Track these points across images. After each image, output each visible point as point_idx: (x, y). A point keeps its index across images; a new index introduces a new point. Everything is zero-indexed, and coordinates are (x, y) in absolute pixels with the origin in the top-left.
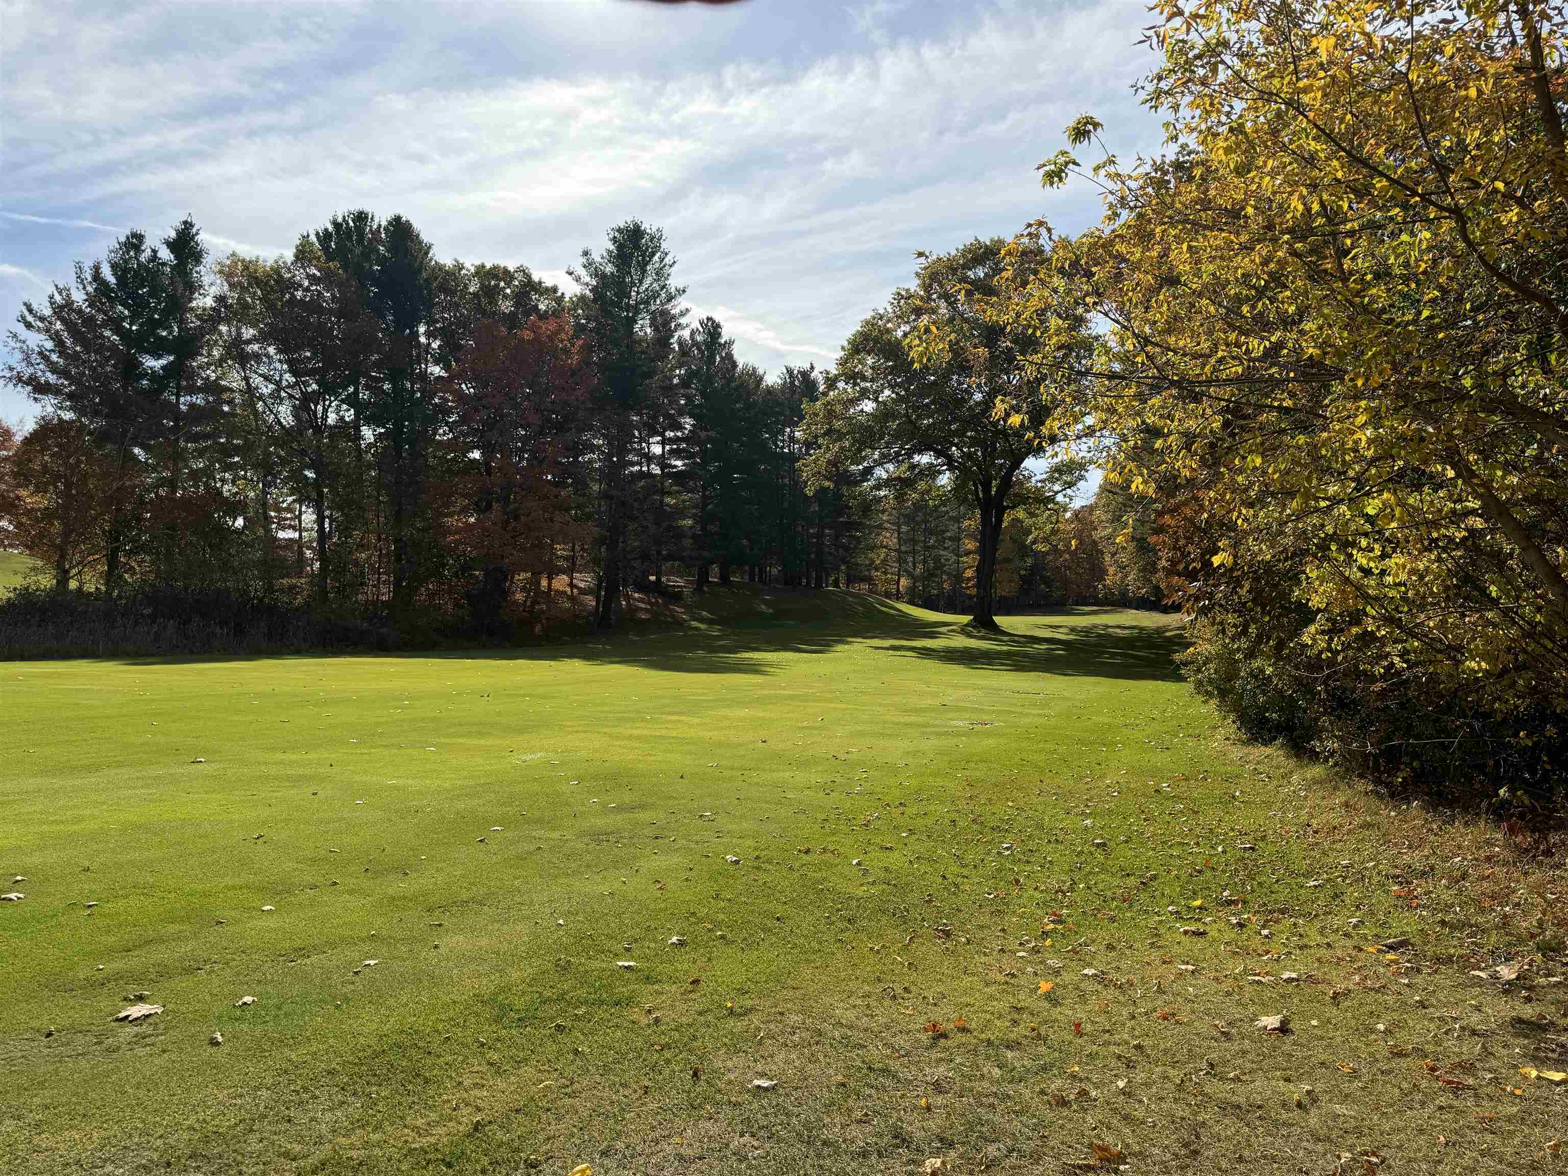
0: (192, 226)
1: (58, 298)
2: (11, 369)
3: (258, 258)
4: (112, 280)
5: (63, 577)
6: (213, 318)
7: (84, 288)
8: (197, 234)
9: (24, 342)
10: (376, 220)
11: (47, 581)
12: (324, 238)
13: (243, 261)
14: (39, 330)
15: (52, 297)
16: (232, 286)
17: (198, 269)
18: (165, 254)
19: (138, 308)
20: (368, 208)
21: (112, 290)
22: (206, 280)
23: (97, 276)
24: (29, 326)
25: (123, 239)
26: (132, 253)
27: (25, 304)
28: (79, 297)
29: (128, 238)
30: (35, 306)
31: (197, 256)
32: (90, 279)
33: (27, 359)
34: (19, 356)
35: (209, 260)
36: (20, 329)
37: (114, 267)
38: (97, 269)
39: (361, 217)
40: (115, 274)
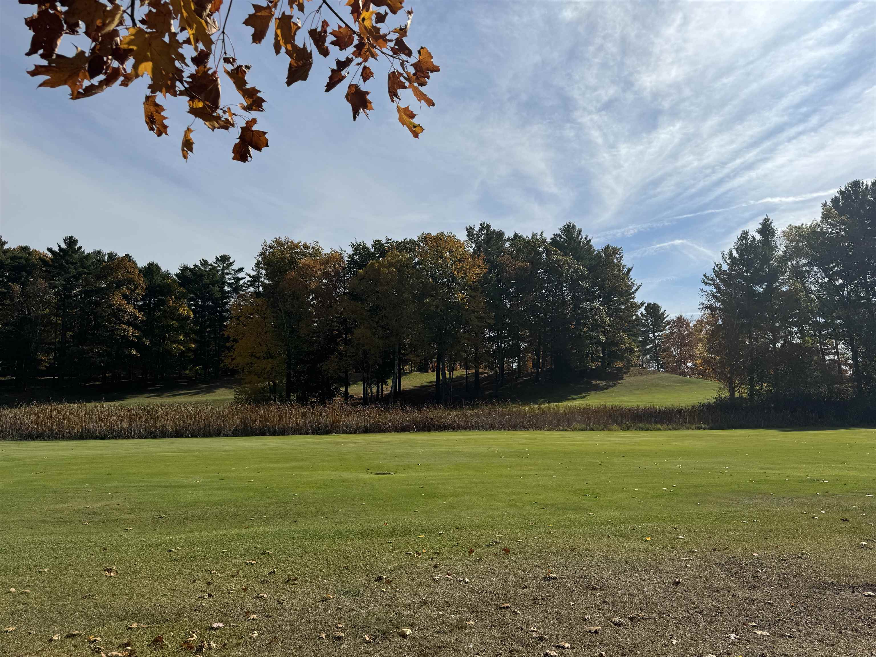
0: (768, 220)
1: (716, 269)
2: (703, 304)
3: (802, 224)
4: (737, 255)
5: (732, 392)
6: (784, 260)
7: (726, 262)
8: (771, 223)
9: (706, 292)
10: (865, 183)
11: (725, 394)
12: (835, 201)
13: (795, 227)
14: (710, 285)
15: (714, 269)
16: (791, 241)
17: (774, 239)
18: (758, 237)
19: (749, 264)
20: (859, 178)
21: (738, 260)
22: (778, 243)
23: (731, 255)
24: (706, 284)
25: (739, 236)
26: (744, 241)
27: (704, 275)
28: (725, 267)
29: (741, 235)
30: (708, 275)
31: (772, 233)
32: (728, 257)
33: (708, 298)
34: (704, 298)
35: (778, 233)
36: (703, 286)
37: (737, 249)
38: (730, 252)
39: (856, 184)
40: (738, 253)
